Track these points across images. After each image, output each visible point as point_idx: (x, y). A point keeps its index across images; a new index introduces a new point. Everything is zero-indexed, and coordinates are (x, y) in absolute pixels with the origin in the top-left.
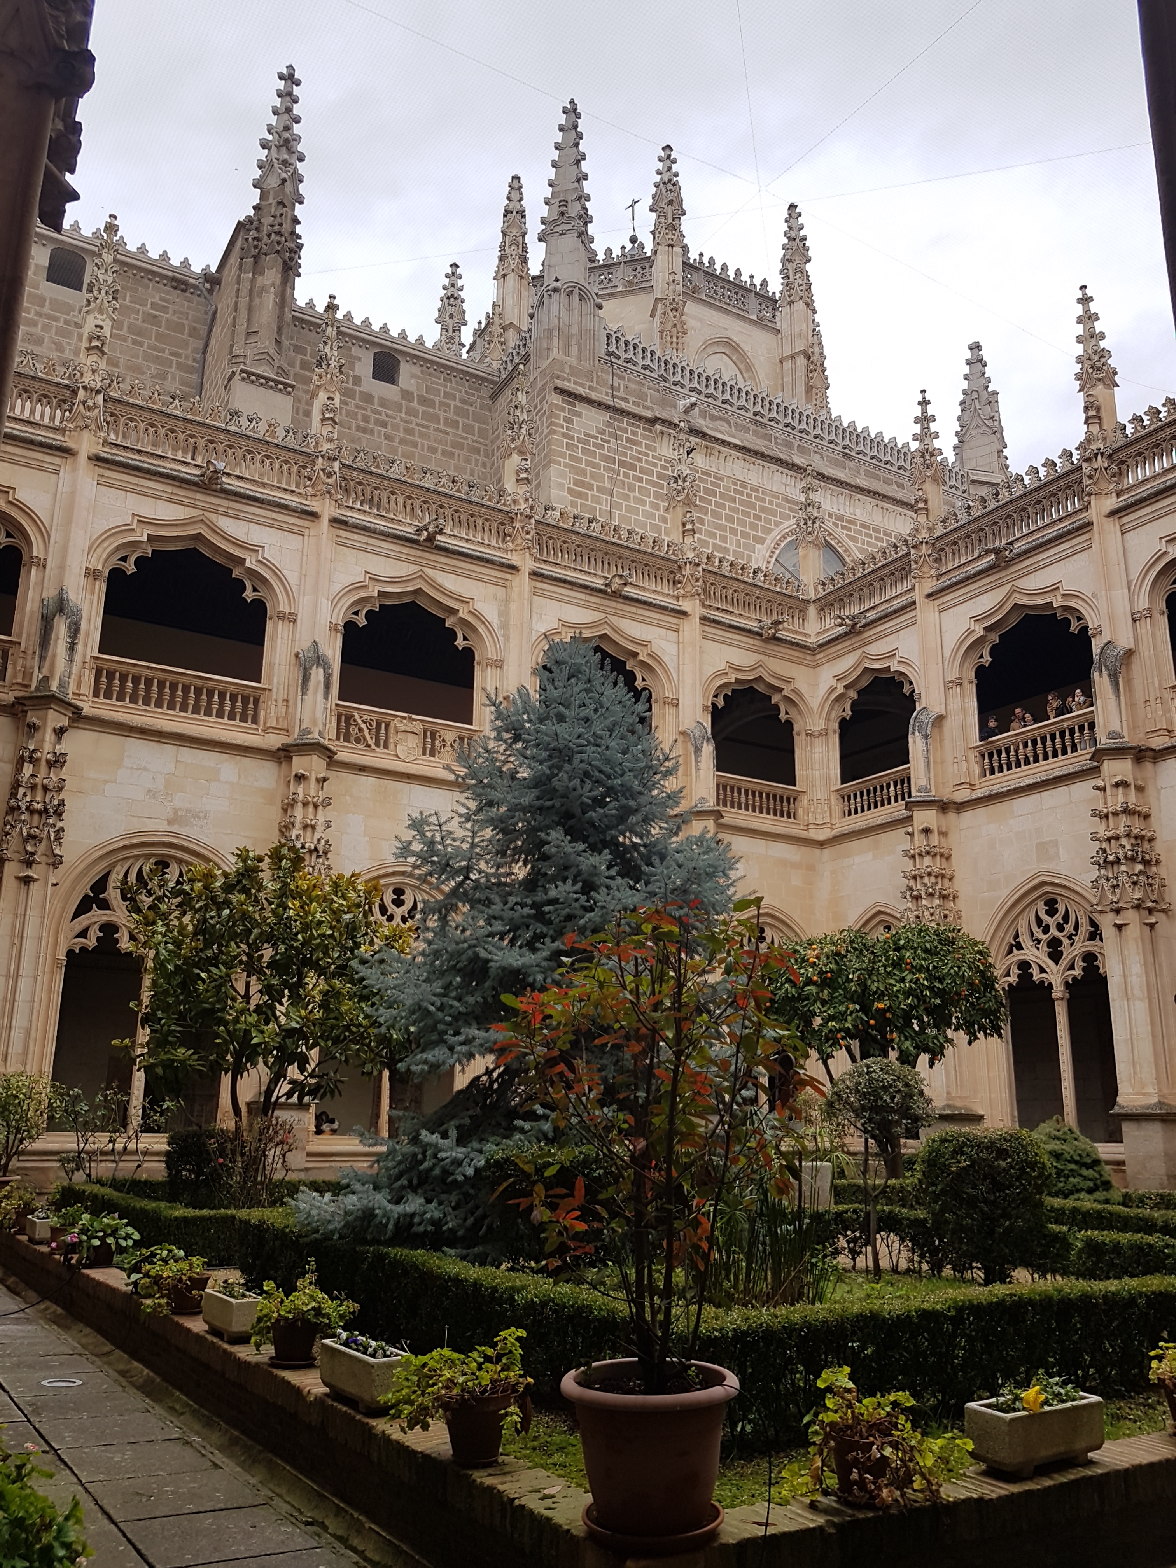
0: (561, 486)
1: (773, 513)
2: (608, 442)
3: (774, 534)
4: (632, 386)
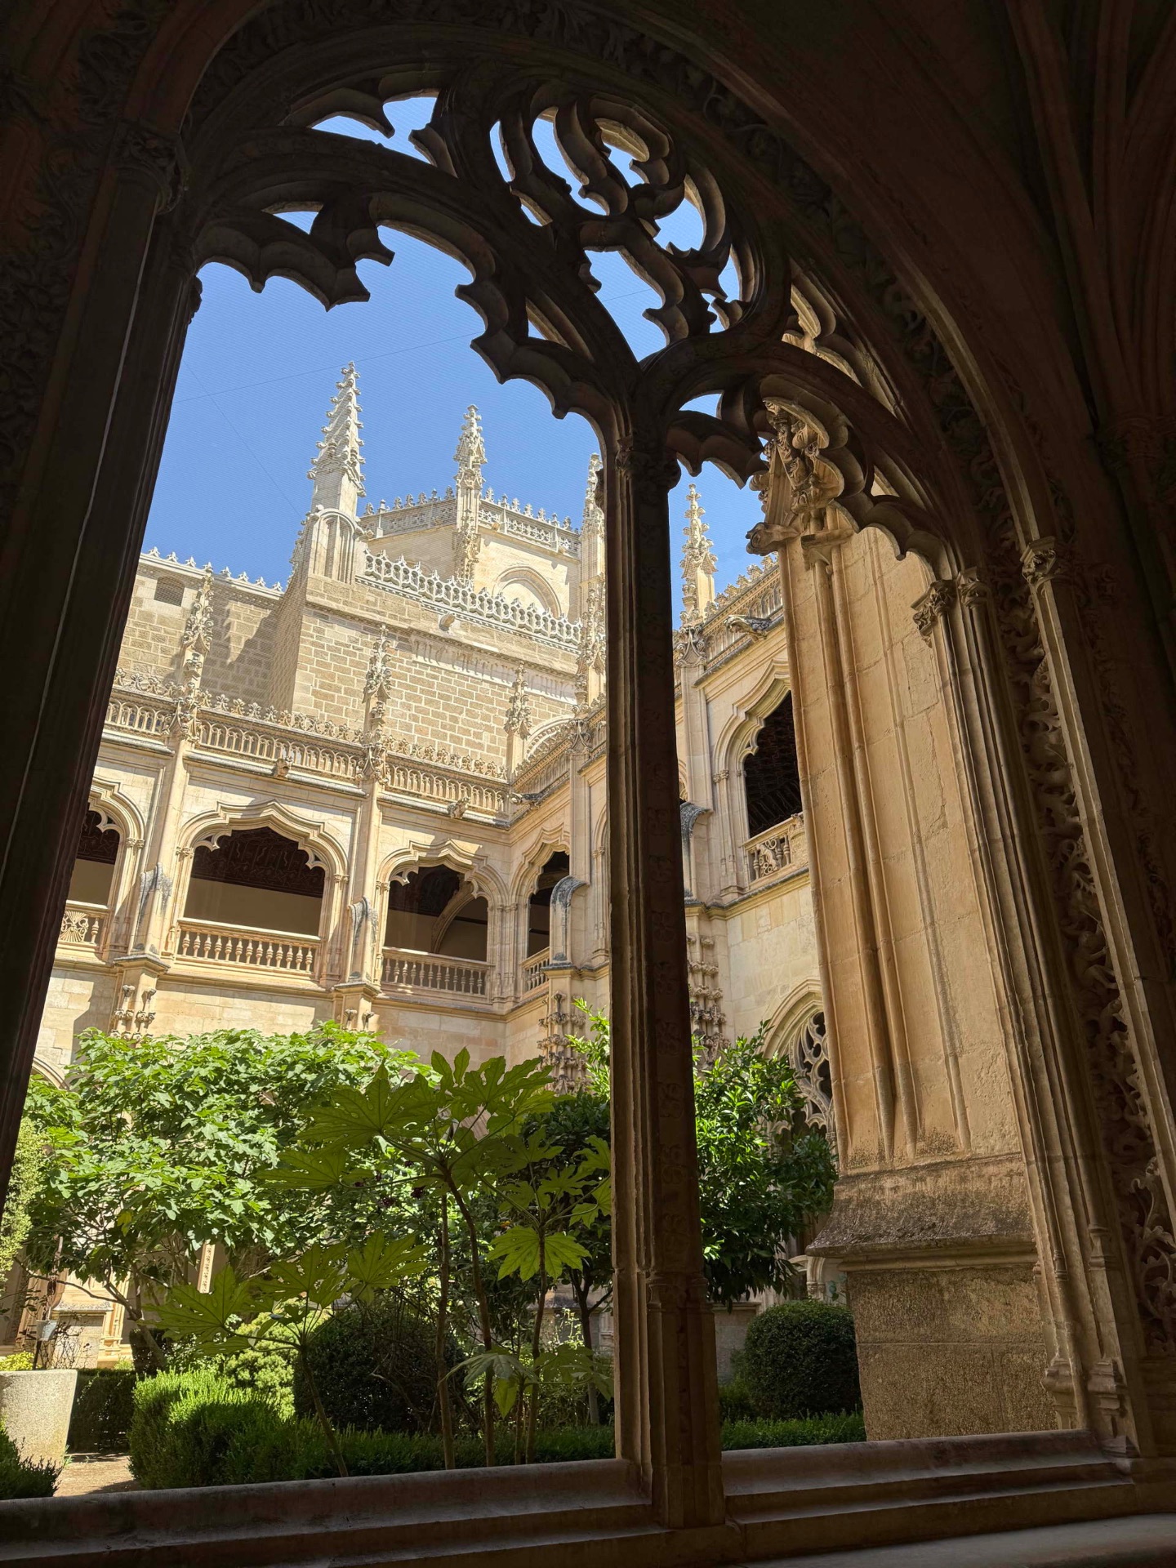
0: (306, 689)
4: (390, 602)
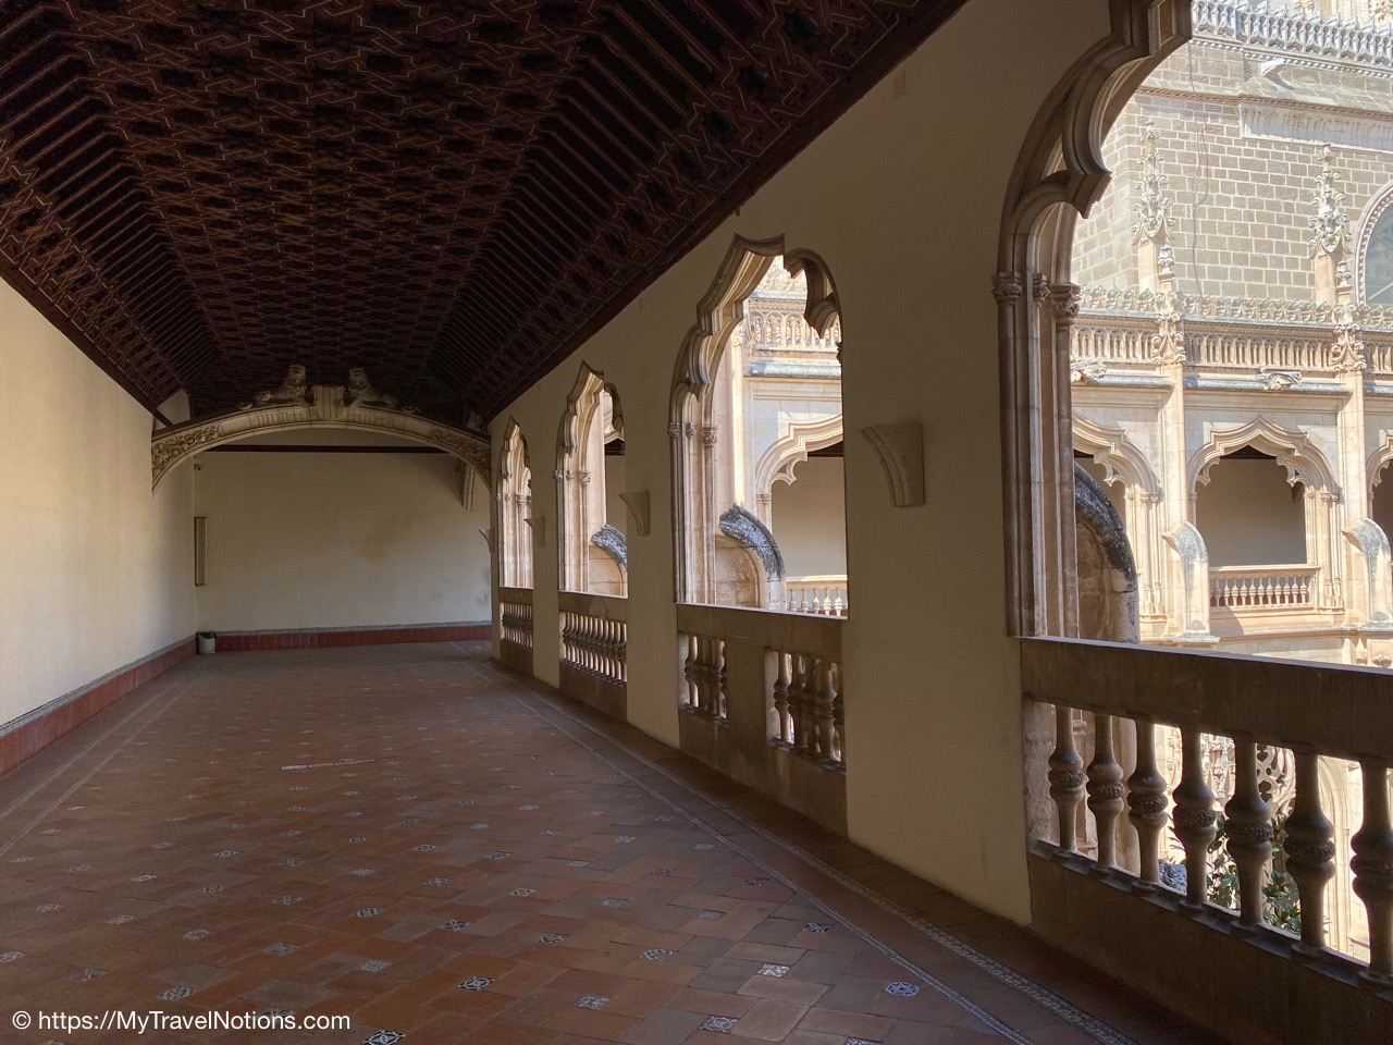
1: (1368, 177)
2: (1186, 137)
3: (1370, 203)
4: (1211, 60)
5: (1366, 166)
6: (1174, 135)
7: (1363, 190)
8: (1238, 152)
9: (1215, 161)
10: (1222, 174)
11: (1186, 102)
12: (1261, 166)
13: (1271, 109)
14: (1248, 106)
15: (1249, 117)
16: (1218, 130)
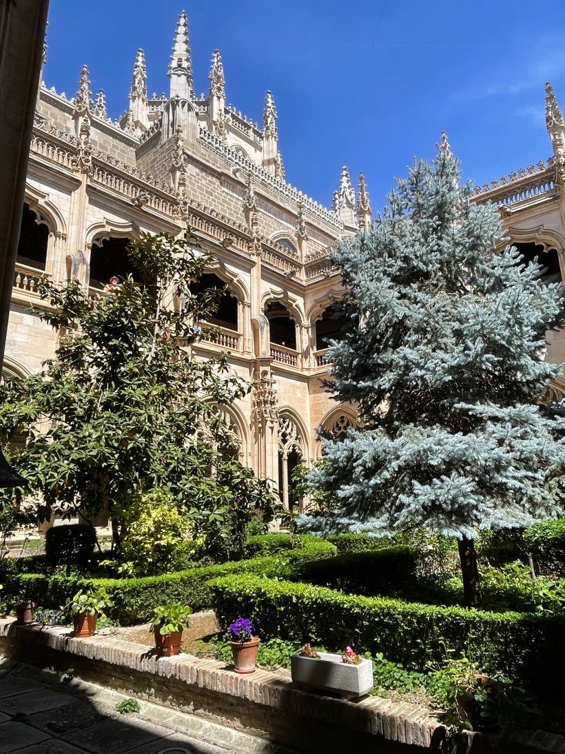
1: (270, 226)
3: (271, 236)
4: (211, 156)
5: (269, 221)
6: (195, 177)
7: (268, 230)
8: (221, 196)
9: (212, 195)
10: (215, 201)
11: (201, 166)
12: (230, 205)
13: (234, 184)
14: (226, 180)
15: (226, 183)
16: (214, 183)
